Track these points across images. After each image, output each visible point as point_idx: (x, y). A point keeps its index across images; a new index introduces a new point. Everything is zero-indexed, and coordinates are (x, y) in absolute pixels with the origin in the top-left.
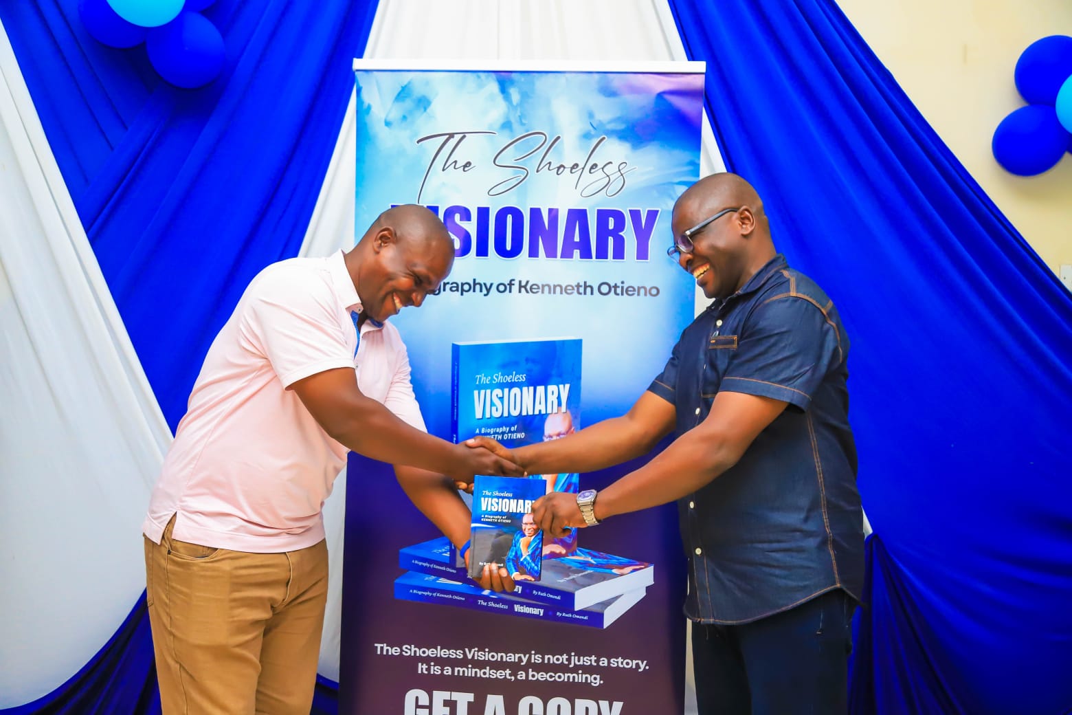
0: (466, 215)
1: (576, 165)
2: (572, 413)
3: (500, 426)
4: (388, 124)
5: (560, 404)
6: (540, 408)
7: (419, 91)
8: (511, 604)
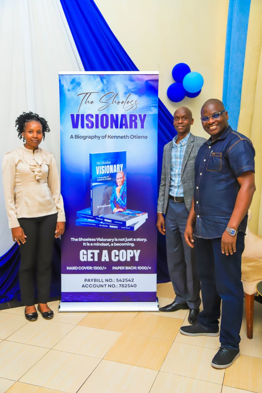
0: (92, 116)
1: (123, 102)
2: (124, 172)
3: (104, 176)
4: (69, 90)
5: (120, 170)
6: (115, 171)
7: (77, 80)
8: (109, 225)
